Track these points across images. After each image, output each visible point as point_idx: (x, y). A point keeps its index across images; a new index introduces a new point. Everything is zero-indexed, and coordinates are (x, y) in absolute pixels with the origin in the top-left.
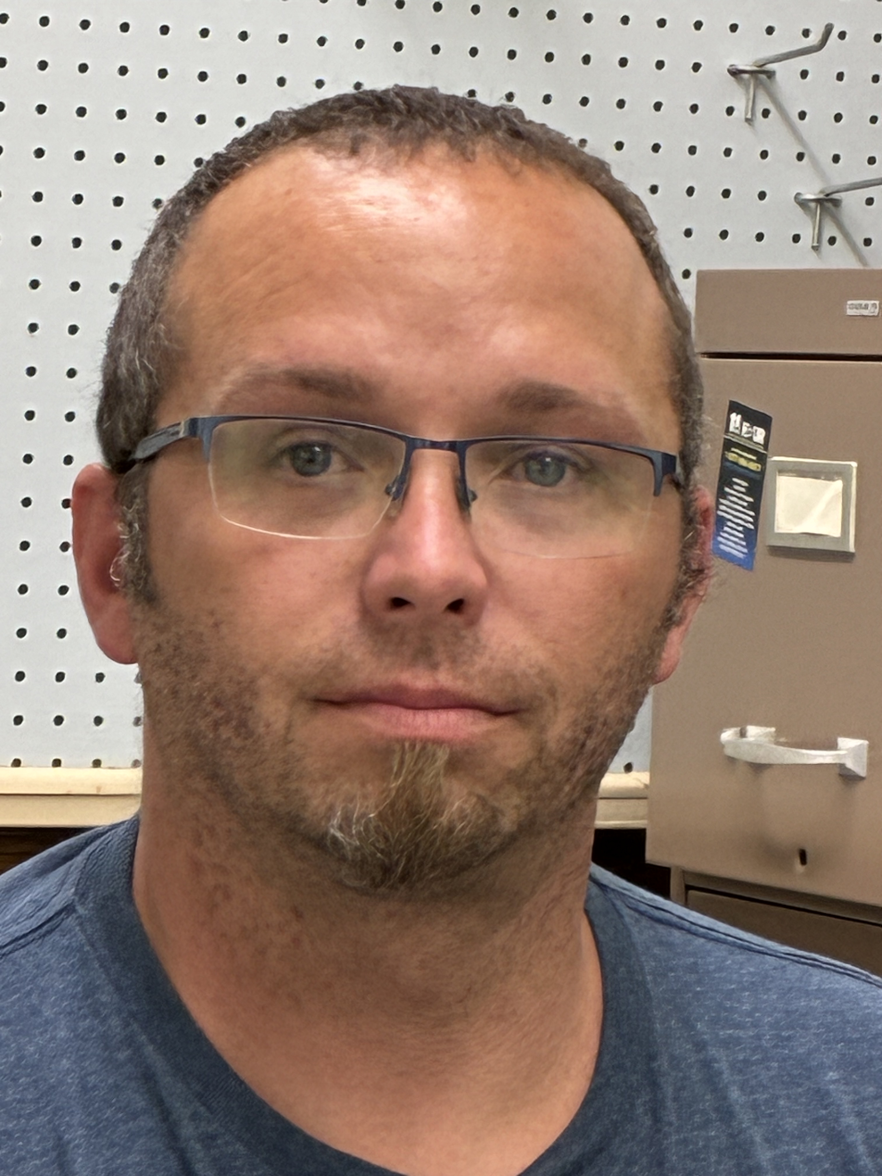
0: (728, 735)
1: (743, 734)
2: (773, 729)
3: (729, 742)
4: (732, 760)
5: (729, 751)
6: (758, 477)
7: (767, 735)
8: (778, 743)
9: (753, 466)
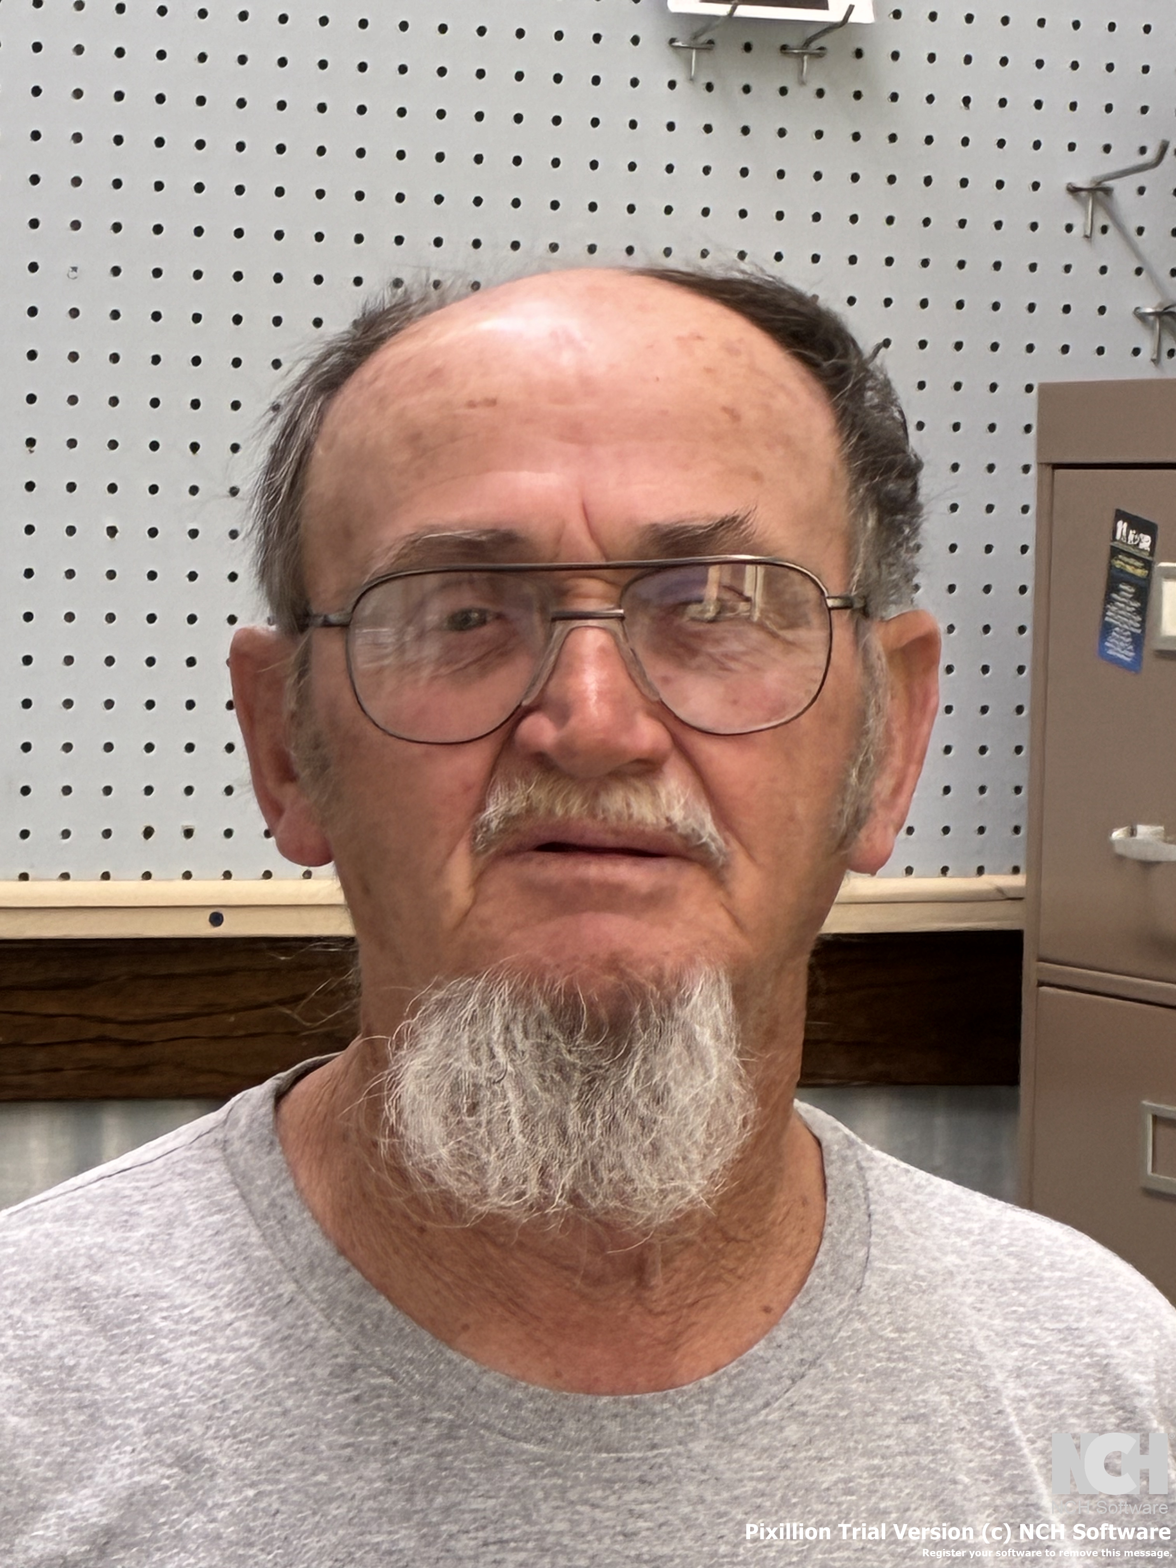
0: (1118, 834)
1: (1133, 833)
2: (1161, 828)
3: (1120, 841)
4: (1121, 858)
5: (1119, 850)
6: (1143, 583)
7: (1156, 833)
8: (1165, 841)
9: (1140, 573)
